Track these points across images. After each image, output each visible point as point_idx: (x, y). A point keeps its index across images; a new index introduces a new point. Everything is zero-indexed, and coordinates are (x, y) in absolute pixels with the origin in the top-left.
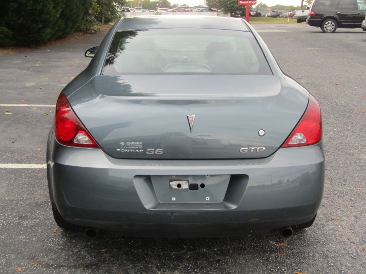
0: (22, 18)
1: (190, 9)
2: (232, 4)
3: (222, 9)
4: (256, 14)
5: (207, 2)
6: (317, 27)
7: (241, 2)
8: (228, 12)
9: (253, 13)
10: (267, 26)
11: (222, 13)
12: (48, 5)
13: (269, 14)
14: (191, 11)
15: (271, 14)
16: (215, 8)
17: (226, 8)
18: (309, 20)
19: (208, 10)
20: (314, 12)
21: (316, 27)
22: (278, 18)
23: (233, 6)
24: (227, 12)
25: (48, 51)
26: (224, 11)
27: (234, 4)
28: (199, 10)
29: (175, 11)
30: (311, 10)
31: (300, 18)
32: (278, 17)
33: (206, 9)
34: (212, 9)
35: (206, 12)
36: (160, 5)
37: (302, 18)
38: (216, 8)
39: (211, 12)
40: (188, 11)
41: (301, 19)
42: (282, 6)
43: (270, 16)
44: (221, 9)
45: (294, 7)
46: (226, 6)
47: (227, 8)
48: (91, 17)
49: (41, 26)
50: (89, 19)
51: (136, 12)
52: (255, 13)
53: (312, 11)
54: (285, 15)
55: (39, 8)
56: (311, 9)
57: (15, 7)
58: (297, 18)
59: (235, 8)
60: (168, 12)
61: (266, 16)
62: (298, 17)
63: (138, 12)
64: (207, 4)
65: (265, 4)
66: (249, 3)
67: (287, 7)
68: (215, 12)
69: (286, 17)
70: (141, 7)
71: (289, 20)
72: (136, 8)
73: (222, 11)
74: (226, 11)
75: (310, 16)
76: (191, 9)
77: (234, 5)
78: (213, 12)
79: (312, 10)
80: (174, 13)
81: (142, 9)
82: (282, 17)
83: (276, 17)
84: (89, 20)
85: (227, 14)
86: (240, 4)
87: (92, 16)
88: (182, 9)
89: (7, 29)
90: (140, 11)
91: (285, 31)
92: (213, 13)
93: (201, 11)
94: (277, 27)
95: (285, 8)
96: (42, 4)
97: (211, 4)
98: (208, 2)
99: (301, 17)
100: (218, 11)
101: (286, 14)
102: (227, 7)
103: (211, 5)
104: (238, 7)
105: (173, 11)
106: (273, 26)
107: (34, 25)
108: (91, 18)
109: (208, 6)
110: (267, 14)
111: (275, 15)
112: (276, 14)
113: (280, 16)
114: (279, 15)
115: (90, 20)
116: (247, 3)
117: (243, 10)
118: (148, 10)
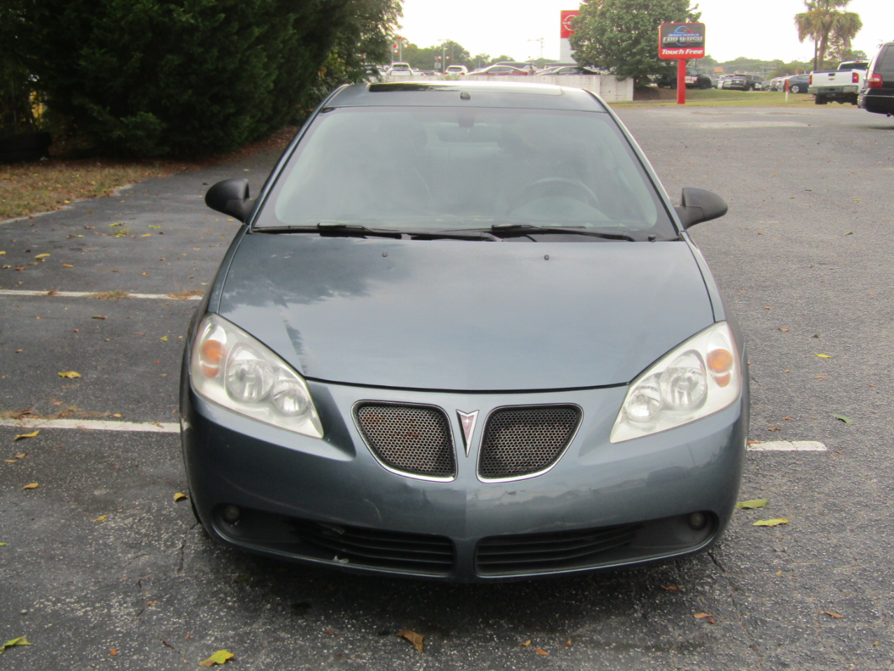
0: (190, 91)
1: (529, 69)
2: (638, 57)
3: (611, 69)
4: (699, 80)
5: (573, 52)
6: (889, 116)
7: (664, 50)
8: (626, 77)
9: (690, 77)
10: (745, 113)
11: (613, 77)
12: (255, 60)
13: (729, 82)
14: (532, 73)
15: (733, 81)
16: (593, 66)
17: (621, 66)
18: (867, 97)
19: (575, 71)
20: (881, 77)
21: (884, 116)
22: (751, 92)
23: (640, 62)
24: (624, 77)
25: (246, 170)
26: (618, 74)
27: (642, 57)
28: (553, 70)
29: (493, 75)
30: (874, 73)
31: (823, 92)
32: (751, 89)
33: (571, 68)
34: (587, 68)
35: (571, 77)
36: (447, 57)
37: (828, 91)
38: (596, 66)
39: (584, 76)
40: (525, 74)
41: (826, 94)
42: (752, 61)
43: (729, 86)
44: (608, 68)
45: (783, 63)
46: (622, 61)
47: (624, 67)
48: (321, 88)
49: (232, 111)
50: (317, 92)
51: (394, 76)
52: (695, 78)
53: (874, 75)
54: (771, 85)
55: (232, 67)
56: (872, 68)
57: (176, 63)
58: (817, 92)
59: (646, 66)
60: (475, 77)
61: (720, 85)
62: (820, 89)
63: (399, 76)
64: (572, 56)
65: (710, 56)
66: (686, 53)
67: (766, 64)
68: (594, 77)
69: (774, 89)
70: (408, 64)
71: (789, 97)
72: (395, 66)
73: (612, 73)
74: (622, 75)
75: (869, 87)
76: (531, 68)
77: (643, 59)
78: (588, 76)
79: (876, 72)
80: (491, 77)
81: (410, 69)
82: (763, 89)
83: (745, 88)
84: (315, 96)
85: (624, 81)
86: (662, 55)
87: (321, 85)
88: (510, 69)
89: (155, 117)
90: (404, 72)
91: (806, 125)
92: (589, 79)
93: (558, 73)
94: (771, 113)
95: (761, 65)
96: (239, 56)
97: (584, 55)
98: (575, 51)
99: (826, 88)
100: (600, 74)
101: (774, 82)
102: (626, 65)
103: (584, 59)
104: (654, 64)
105: (487, 73)
106: (761, 112)
107: (216, 108)
108: (319, 90)
109: (577, 60)
110: (722, 82)
111: (742, 84)
112: (745, 82)
113: (757, 86)
114: (753, 85)
115: (318, 95)
116: (681, 55)
117: (666, 72)
118: (417, 70)
